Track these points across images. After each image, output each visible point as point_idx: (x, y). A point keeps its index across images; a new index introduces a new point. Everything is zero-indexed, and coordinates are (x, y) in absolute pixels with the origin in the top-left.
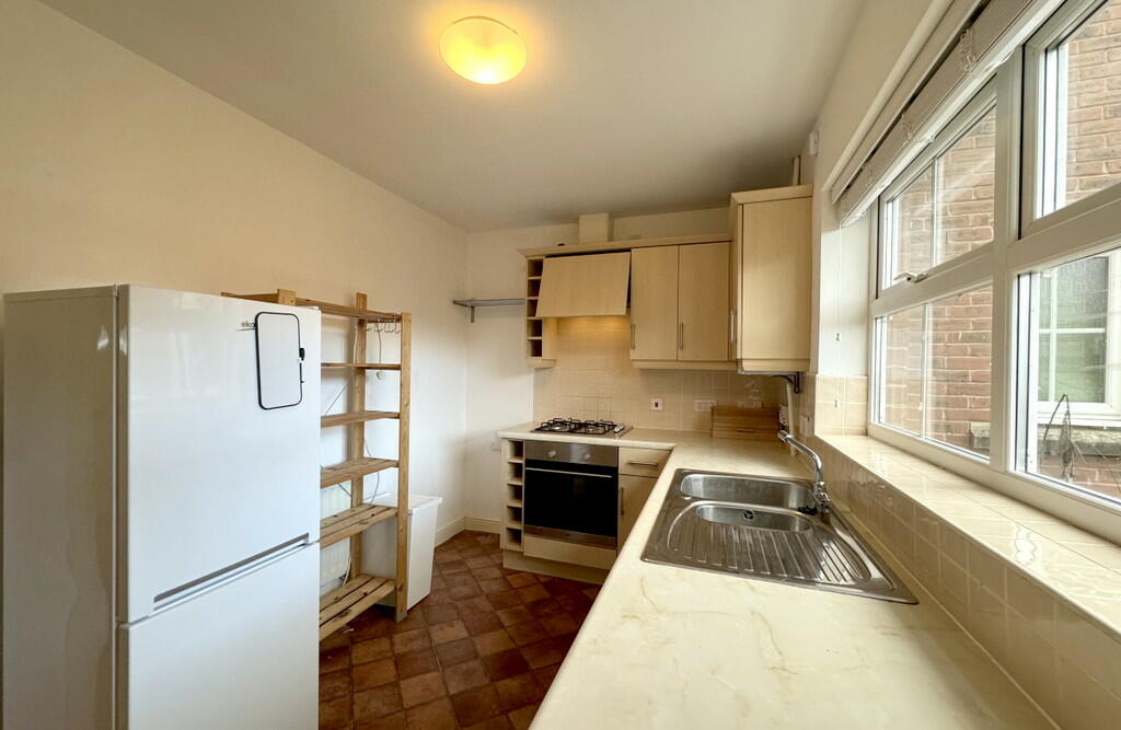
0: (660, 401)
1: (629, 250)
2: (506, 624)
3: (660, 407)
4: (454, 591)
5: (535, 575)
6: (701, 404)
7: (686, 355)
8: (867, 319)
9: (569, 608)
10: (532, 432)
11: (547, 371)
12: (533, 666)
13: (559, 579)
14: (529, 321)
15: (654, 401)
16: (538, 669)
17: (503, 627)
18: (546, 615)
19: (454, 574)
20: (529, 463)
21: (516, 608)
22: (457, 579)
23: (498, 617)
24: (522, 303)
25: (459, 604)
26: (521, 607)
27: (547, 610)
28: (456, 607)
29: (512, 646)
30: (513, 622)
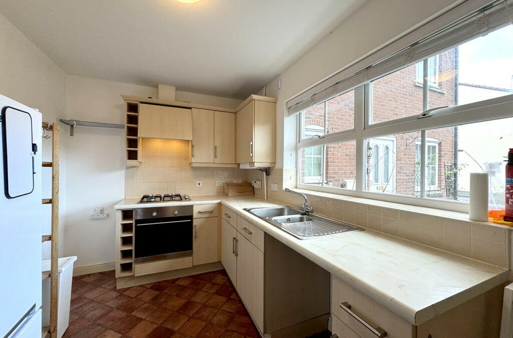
0: (201, 182)
1: (190, 108)
2: (143, 317)
3: (201, 185)
4: (88, 316)
5: (141, 286)
6: (218, 182)
7: (217, 161)
8: (296, 149)
9: (174, 294)
10: (138, 203)
11: (135, 168)
12: (176, 329)
13: (158, 282)
14: (128, 139)
15: (198, 182)
16: (179, 329)
17: (142, 319)
18: (164, 302)
19: (81, 306)
20: (137, 222)
21: (142, 306)
22: (85, 308)
23: (135, 316)
24: (124, 128)
25: (101, 322)
26: (147, 305)
27: (162, 300)
28: (99, 325)
29: (155, 326)
30: (147, 314)
